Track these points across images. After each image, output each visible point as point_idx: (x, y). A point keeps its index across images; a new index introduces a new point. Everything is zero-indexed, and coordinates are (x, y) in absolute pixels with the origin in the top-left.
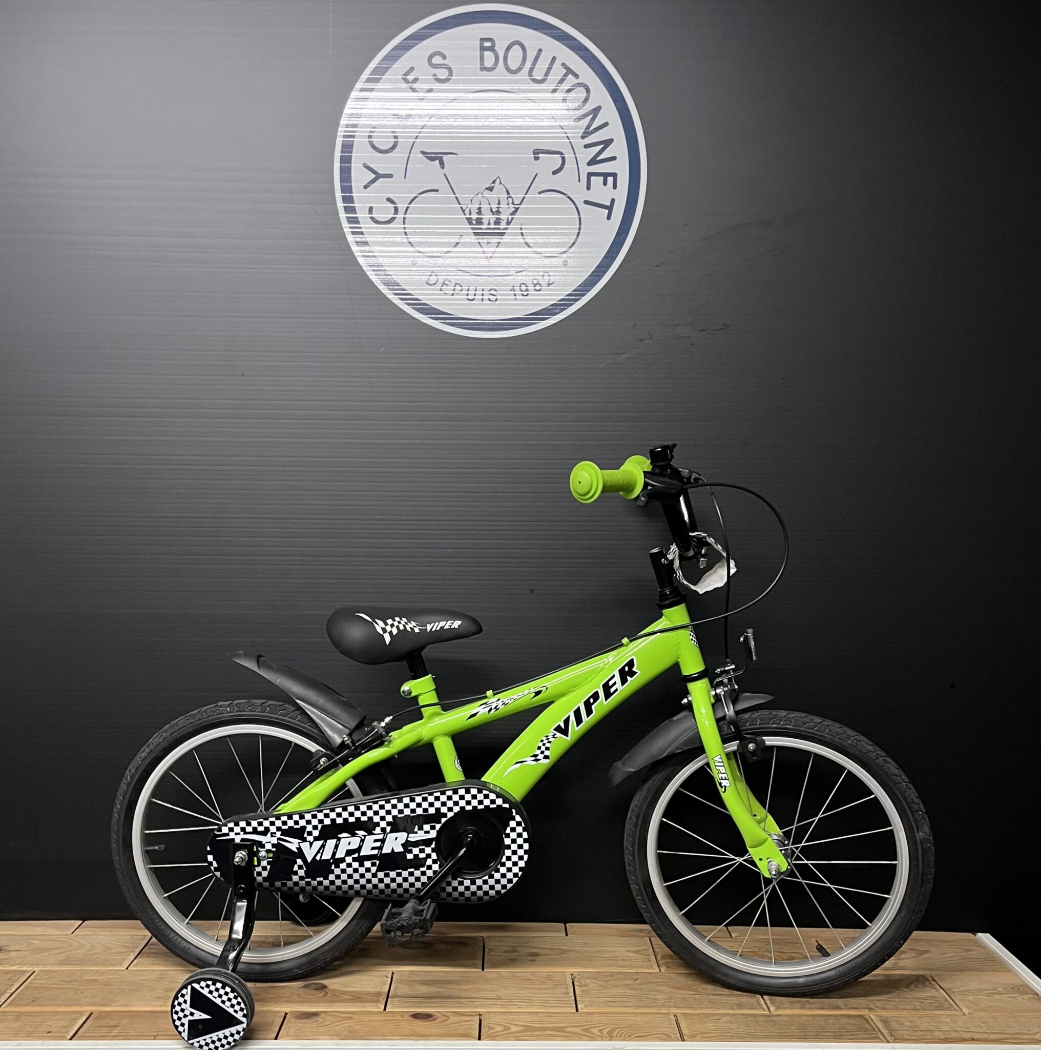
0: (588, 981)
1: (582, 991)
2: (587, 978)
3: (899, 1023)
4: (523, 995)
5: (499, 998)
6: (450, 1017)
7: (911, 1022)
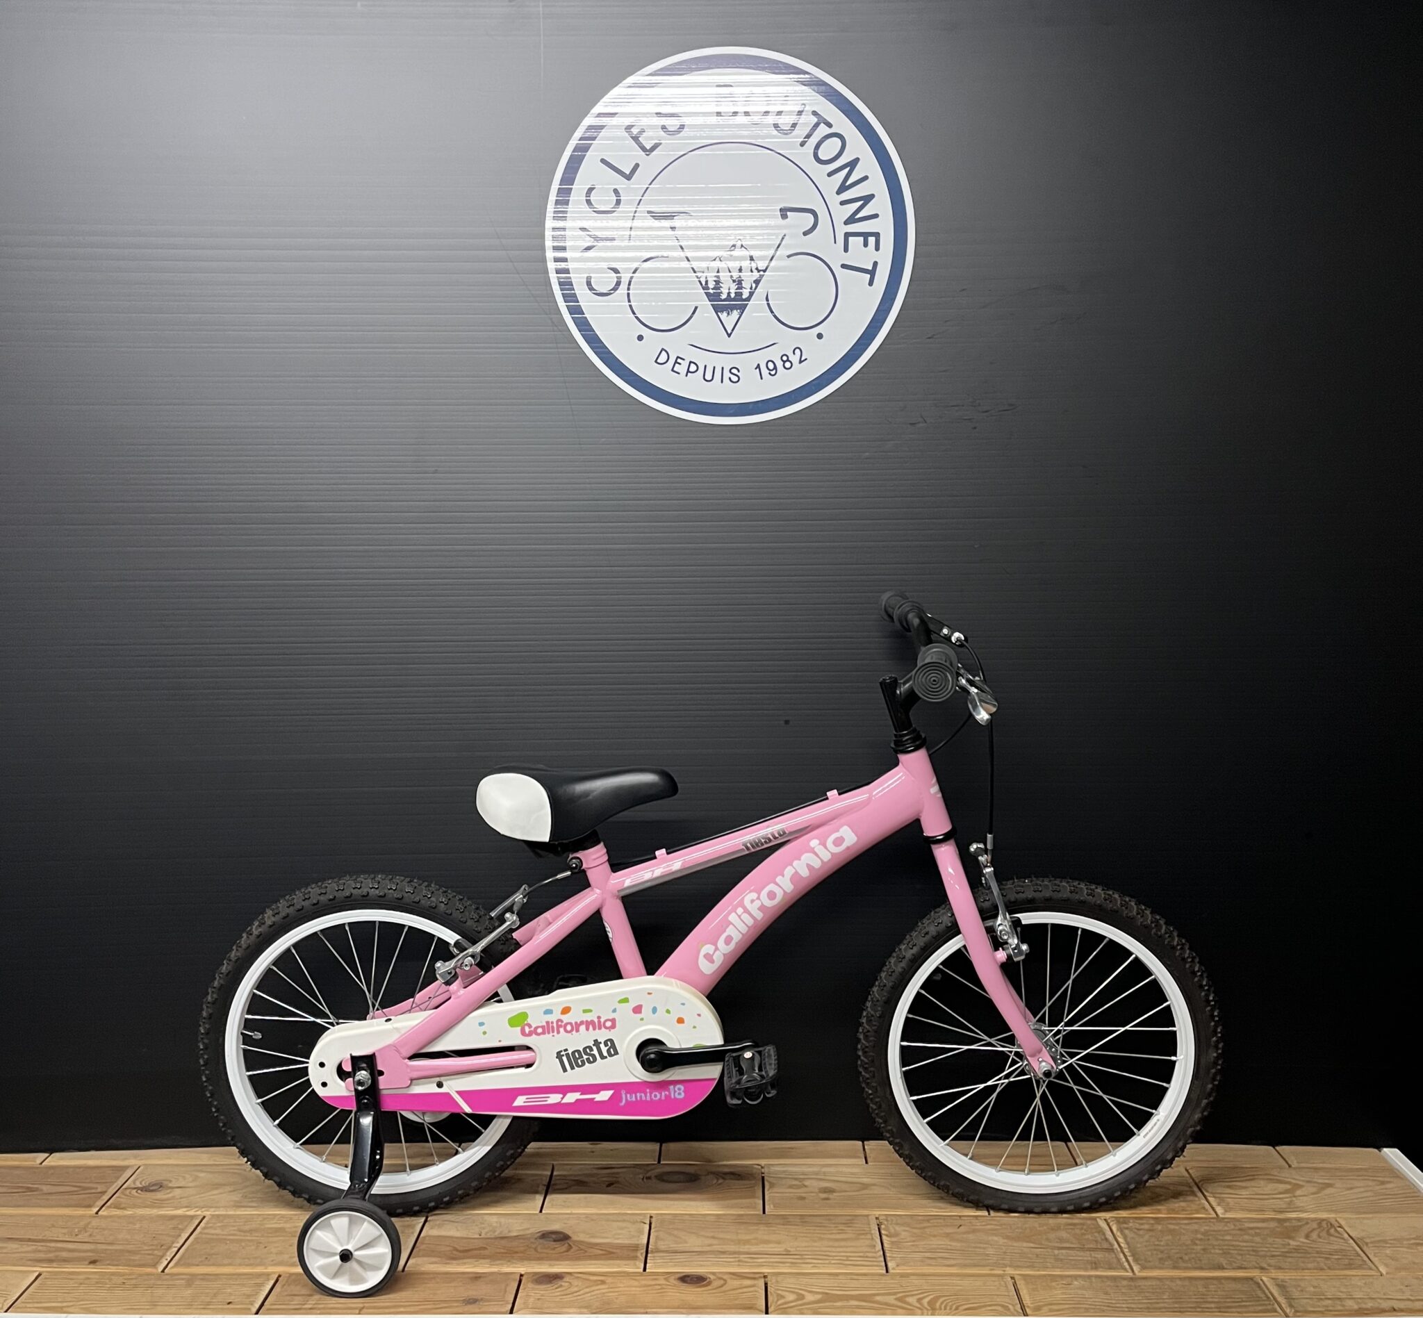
0: (898, 1228)
1: (892, 1243)
2: (897, 1224)
3: (1299, 1289)
4: (817, 1249)
5: (788, 1253)
6: (729, 1281)
7: (1314, 1287)
